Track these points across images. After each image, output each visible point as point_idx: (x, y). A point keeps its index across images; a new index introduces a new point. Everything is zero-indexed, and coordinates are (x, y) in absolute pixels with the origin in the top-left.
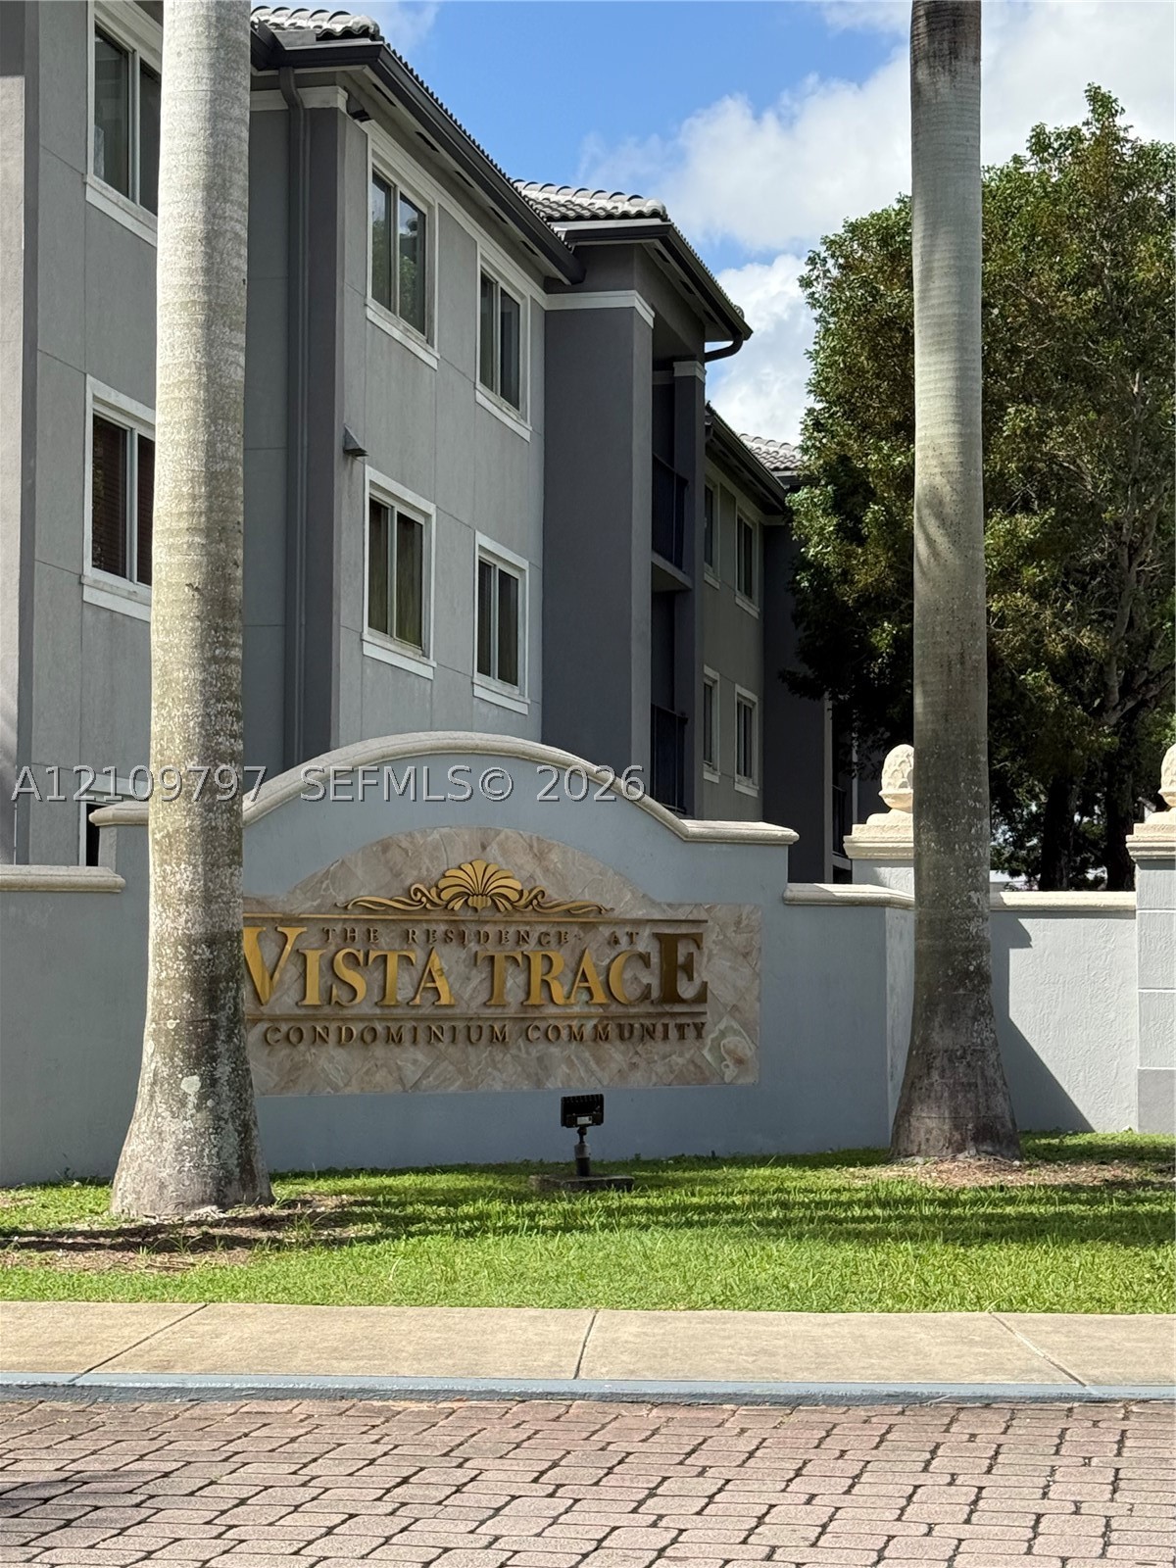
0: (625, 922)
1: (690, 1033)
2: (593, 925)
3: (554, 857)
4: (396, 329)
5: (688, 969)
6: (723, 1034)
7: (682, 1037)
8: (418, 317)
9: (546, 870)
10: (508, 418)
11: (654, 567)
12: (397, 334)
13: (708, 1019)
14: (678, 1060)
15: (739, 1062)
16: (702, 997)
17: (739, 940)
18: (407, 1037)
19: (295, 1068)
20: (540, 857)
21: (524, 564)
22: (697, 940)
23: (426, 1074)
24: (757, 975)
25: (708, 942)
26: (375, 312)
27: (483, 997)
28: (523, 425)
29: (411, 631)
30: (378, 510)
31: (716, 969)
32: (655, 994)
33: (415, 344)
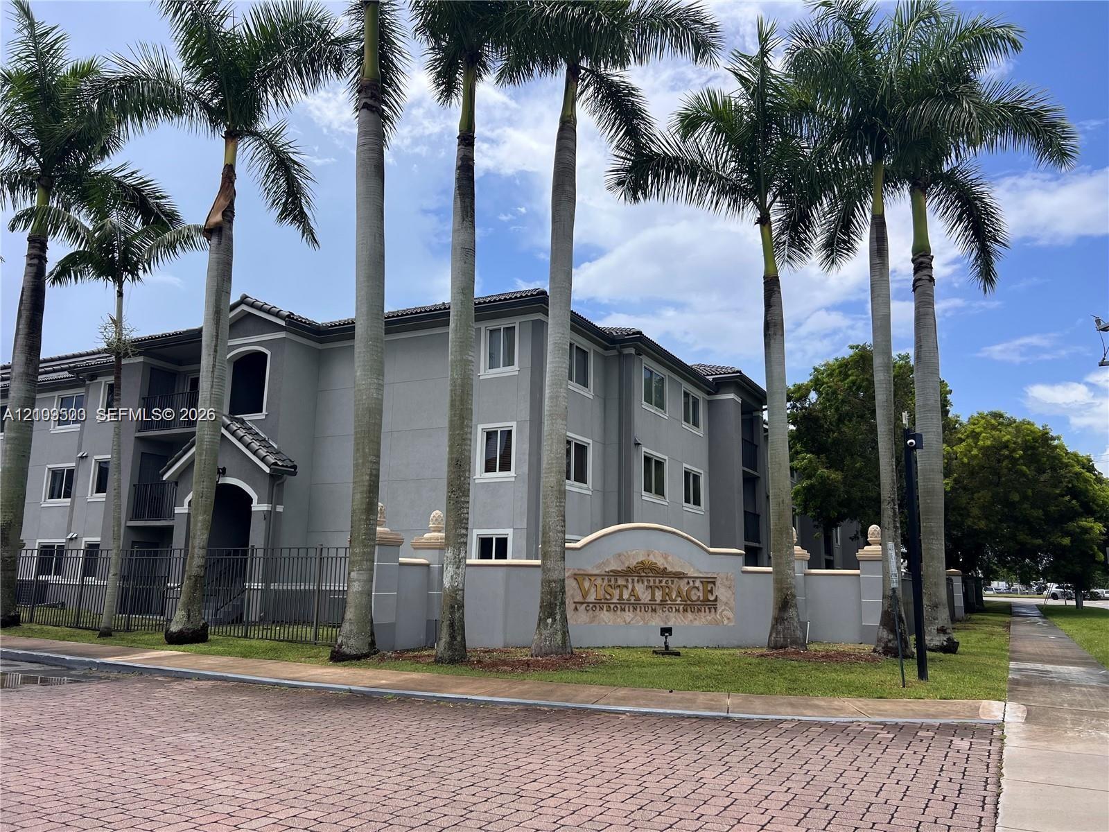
0: (691, 577)
1: (713, 610)
2: (682, 578)
3: (670, 558)
4: (653, 409)
5: (711, 592)
6: (723, 611)
7: (710, 612)
8: (661, 405)
9: (667, 562)
10: (694, 431)
11: (743, 471)
12: (653, 411)
13: (718, 606)
14: (709, 618)
15: (728, 619)
16: (716, 600)
17: (727, 583)
18: (627, 609)
19: (594, 617)
20: (666, 558)
21: (701, 471)
22: (714, 583)
23: (632, 620)
24: (734, 594)
25: (718, 583)
26: (645, 405)
27: (650, 598)
28: (701, 432)
29: (660, 492)
30: (648, 460)
31: (721, 592)
32: (701, 598)
33: (659, 413)
